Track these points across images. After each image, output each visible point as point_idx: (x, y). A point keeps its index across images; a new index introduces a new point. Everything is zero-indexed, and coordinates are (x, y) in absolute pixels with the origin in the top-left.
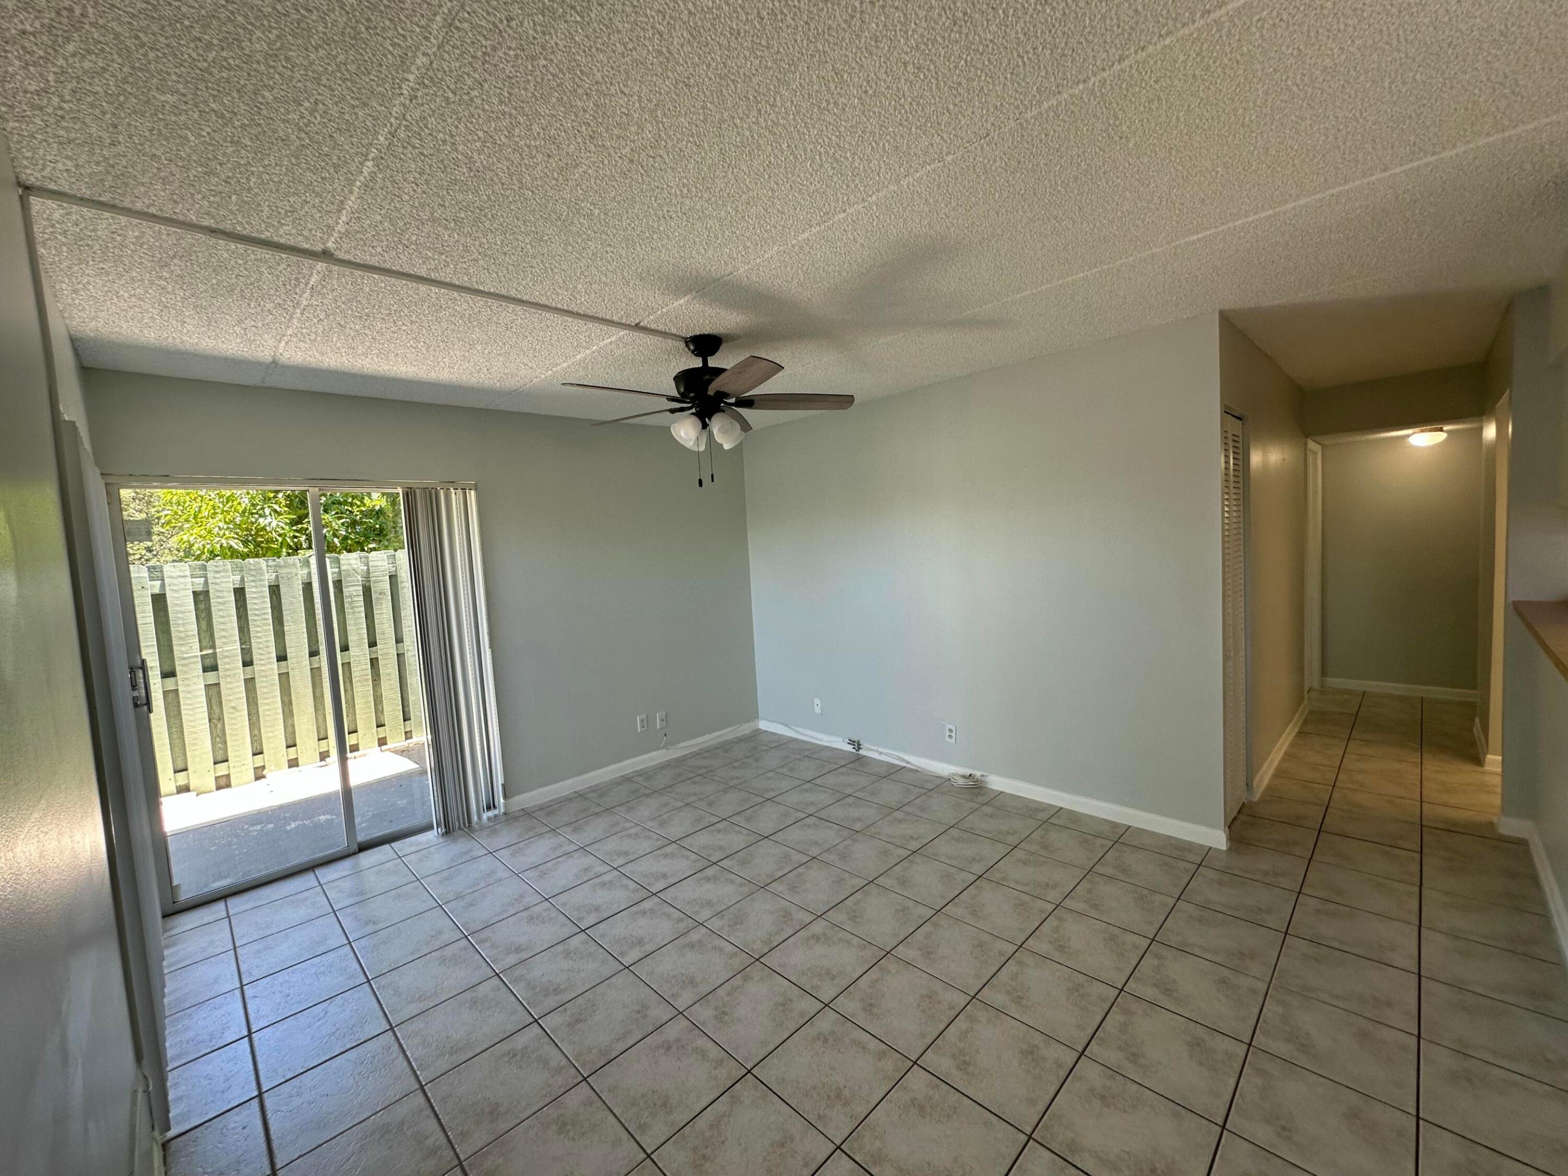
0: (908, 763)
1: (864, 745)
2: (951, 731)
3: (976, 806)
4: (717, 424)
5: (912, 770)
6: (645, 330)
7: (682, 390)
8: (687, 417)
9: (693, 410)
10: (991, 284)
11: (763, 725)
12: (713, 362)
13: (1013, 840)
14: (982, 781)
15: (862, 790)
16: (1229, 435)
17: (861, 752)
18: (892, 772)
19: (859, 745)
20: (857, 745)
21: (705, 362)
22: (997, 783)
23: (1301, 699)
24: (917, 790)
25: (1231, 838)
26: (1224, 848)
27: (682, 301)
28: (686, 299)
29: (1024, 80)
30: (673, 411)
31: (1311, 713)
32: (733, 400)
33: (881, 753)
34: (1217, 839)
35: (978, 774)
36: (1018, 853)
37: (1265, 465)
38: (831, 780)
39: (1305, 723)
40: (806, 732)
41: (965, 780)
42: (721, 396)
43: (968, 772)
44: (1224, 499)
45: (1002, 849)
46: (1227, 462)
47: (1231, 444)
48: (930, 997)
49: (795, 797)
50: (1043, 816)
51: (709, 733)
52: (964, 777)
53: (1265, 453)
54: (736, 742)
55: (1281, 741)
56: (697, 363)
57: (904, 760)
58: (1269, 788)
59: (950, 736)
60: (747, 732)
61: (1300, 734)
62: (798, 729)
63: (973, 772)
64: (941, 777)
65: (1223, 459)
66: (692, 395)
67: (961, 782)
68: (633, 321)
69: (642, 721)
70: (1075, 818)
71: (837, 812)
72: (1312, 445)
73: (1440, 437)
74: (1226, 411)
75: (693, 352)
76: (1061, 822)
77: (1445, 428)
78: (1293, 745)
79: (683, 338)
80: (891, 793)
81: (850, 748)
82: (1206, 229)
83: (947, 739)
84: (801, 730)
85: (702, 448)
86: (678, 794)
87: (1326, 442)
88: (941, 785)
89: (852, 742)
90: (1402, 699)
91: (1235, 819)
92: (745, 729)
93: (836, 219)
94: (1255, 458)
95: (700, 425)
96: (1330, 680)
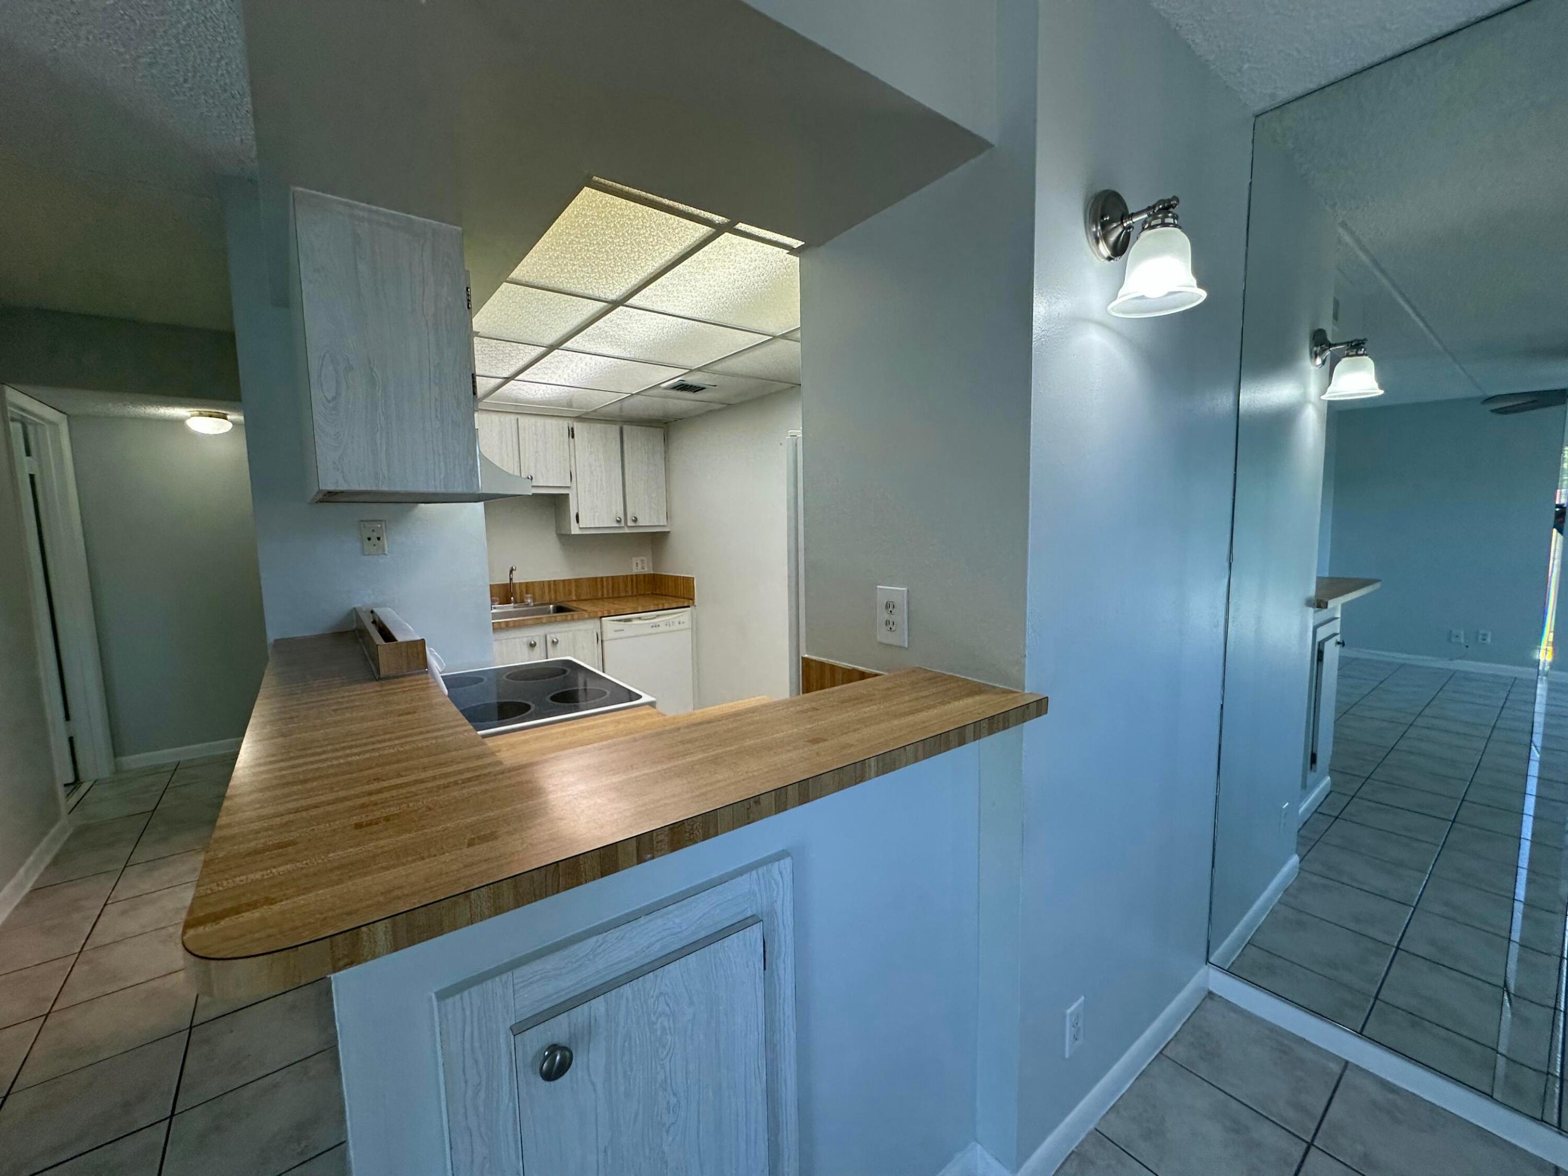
31: (77, 833)
73: (220, 424)
77: (229, 416)
96: (124, 759)
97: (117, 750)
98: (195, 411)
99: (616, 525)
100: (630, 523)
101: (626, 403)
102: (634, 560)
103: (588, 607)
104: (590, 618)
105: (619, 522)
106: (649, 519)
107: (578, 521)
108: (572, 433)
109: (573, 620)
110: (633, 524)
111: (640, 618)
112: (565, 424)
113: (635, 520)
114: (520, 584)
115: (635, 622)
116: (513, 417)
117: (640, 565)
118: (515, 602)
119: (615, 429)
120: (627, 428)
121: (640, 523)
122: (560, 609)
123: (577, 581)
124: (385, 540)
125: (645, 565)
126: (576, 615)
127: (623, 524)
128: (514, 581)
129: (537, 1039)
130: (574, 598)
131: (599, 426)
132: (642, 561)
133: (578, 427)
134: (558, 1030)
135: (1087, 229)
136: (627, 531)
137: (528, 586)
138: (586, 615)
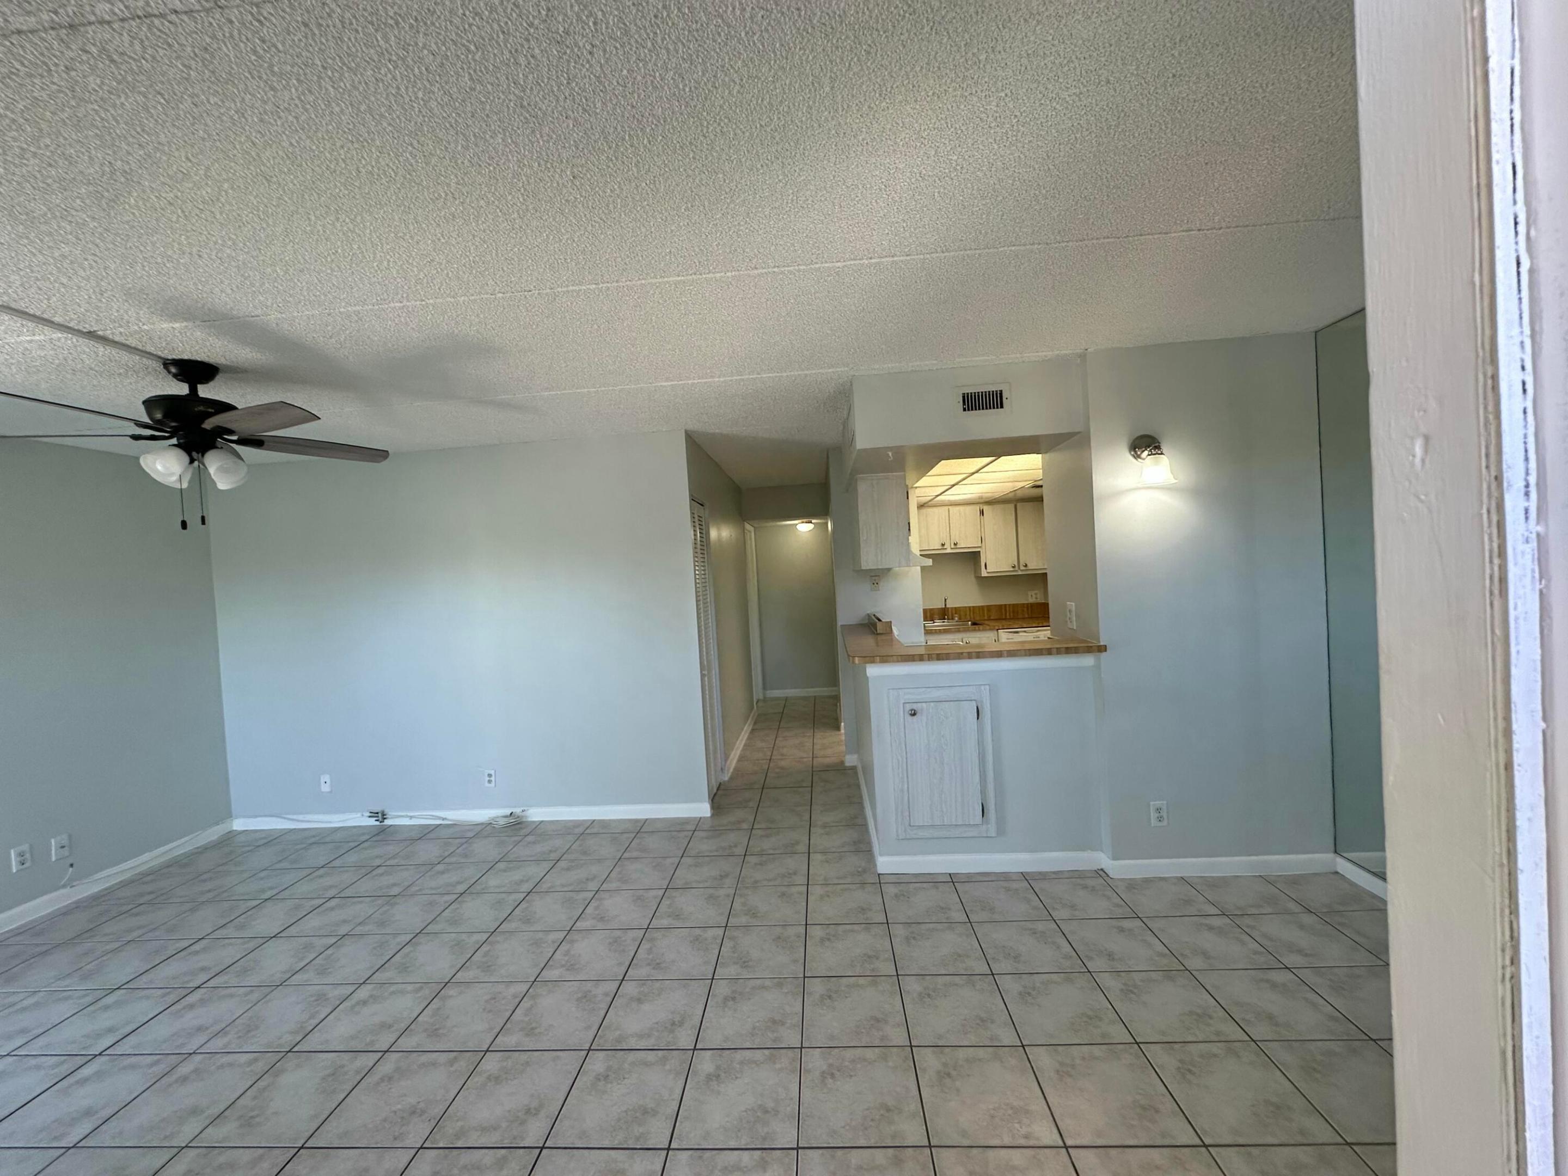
0: (444, 819)
1: (390, 813)
2: (490, 775)
3: (520, 838)
4: (214, 463)
5: (448, 826)
6: (104, 340)
7: (159, 416)
8: (164, 448)
9: (174, 441)
10: (525, 381)
11: (238, 825)
12: (205, 391)
13: (554, 856)
14: (523, 817)
15: (393, 857)
16: (696, 516)
17: (387, 822)
18: (426, 833)
19: (383, 815)
20: (381, 816)
21: (193, 390)
22: (536, 814)
23: (752, 708)
24: (458, 841)
25: (713, 808)
26: (709, 815)
27: (177, 325)
28: (185, 324)
29: (558, 271)
30: (136, 438)
31: (759, 715)
32: (235, 438)
33: (411, 817)
34: (703, 809)
35: (517, 811)
36: (562, 864)
37: (719, 539)
38: (352, 858)
39: (755, 723)
40: (309, 817)
41: (506, 820)
42: (222, 431)
43: (508, 812)
44: (695, 561)
45: (547, 865)
46: (695, 535)
47: (697, 524)
48: (495, 998)
49: (304, 888)
50: (580, 830)
51: (150, 849)
52: (506, 817)
53: (719, 529)
54: (201, 853)
55: (740, 738)
56: (182, 389)
57: (439, 818)
58: (735, 769)
59: (490, 782)
60: (215, 838)
61: (753, 730)
62: (295, 817)
63: (514, 810)
64: (482, 824)
65: (692, 532)
66: (173, 424)
67: (502, 822)
68: (87, 328)
69: (21, 855)
70: (604, 824)
71: (366, 886)
72: (748, 527)
73: (811, 526)
74: (693, 499)
75: (175, 376)
76: (595, 830)
77: (813, 521)
78: (749, 738)
79: (160, 357)
80: (426, 852)
81: (372, 822)
82: (672, 381)
83: (487, 785)
84: (301, 817)
85: (185, 485)
86: (106, 935)
87: (756, 525)
88: (484, 830)
89: (374, 814)
90: (805, 698)
91: (715, 795)
92: (213, 834)
93: (392, 305)
94: (714, 534)
95: (186, 459)
96: (768, 692)
97: (765, 688)
98: (800, 521)
99: (1012, 569)
100: (1022, 568)
101: (1017, 492)
102: (1030, 593)
103: (992, 623)
104: (991, 630)
105: (1013, 567)
106: (1035, 564)
107: (986, 568)
108: (982, 513)
109: (979, 630)
110: (1024, 568)
111: (1025, 632)
112: (977, 508)
113: (1026, 566)
114: (952, 608)
115: (1021, 634)
116: (946, 508)
117: (1033, 597)
118: (948, 619)
119: (1012, 506)
120: (1019, 505)
121: (1030, 567)
122: (974, 624)
123: (988, 606)
124: (881, 584)
125: (1038, 596)
126: (981, 627)
127: (1017, 569)
128: (948, 606)
129: (908, 707)
130: (986, 618)
131: (1002, 506)
132: (1036, 594)
133: (986, 508)
134: (915, 706)
135: (1130, 452)
136: (1020, 573)
137: (957, 610)
138: (988, 627)
